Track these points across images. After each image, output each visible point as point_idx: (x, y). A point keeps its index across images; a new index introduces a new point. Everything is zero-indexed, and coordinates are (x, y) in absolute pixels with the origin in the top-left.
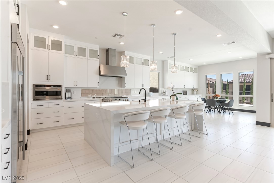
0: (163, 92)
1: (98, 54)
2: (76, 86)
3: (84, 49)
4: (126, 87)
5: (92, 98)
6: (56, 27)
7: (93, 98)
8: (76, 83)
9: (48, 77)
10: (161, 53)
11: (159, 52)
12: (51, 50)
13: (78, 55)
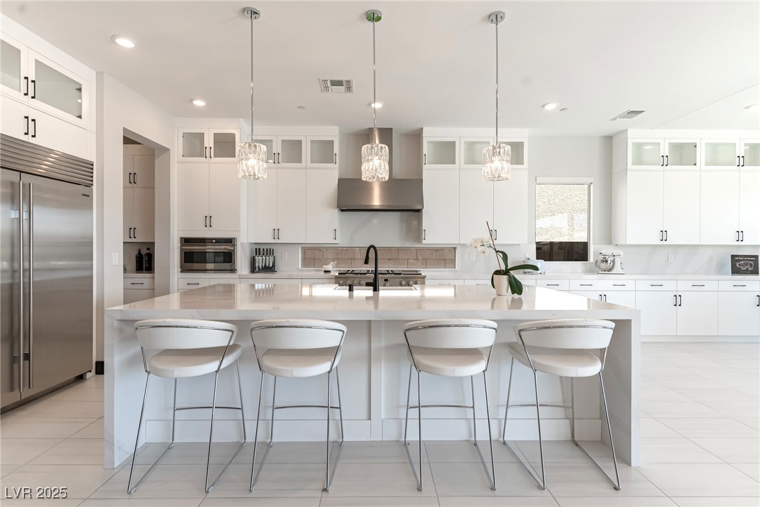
0: (601, 257)
1: (336, 150)
2: (278, 241)
3: (298, 143)
4: (424, 242)
5: (323, 273)
6: (199, 103)
7: (325, 271)
8: (276, 232)
9: (208, 222)
10: (551, 107)
11: (543, 106)
12: (214, 159)
13: (283, 162)
